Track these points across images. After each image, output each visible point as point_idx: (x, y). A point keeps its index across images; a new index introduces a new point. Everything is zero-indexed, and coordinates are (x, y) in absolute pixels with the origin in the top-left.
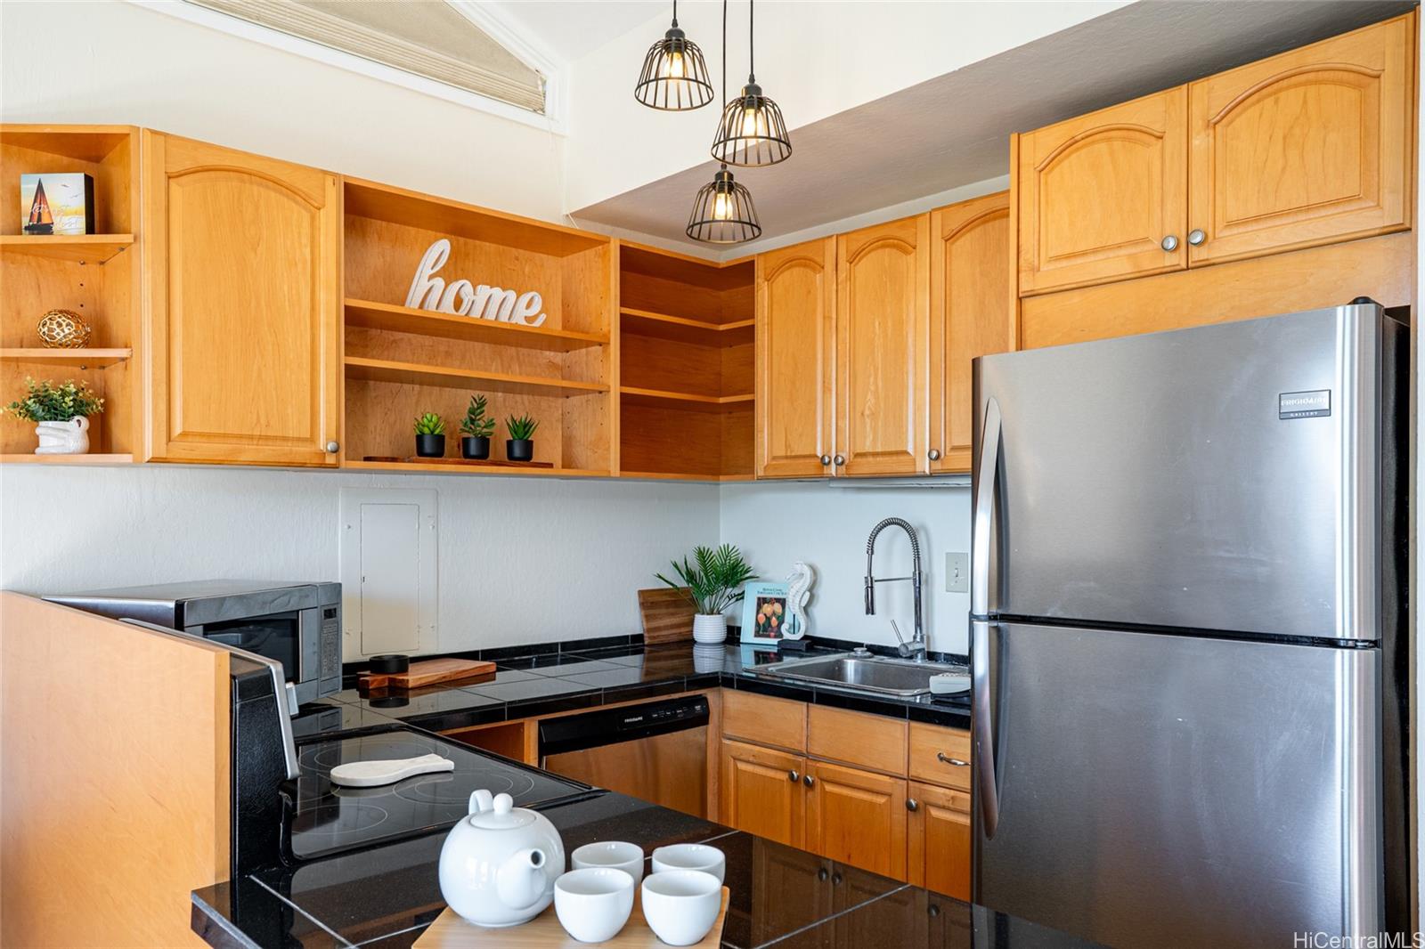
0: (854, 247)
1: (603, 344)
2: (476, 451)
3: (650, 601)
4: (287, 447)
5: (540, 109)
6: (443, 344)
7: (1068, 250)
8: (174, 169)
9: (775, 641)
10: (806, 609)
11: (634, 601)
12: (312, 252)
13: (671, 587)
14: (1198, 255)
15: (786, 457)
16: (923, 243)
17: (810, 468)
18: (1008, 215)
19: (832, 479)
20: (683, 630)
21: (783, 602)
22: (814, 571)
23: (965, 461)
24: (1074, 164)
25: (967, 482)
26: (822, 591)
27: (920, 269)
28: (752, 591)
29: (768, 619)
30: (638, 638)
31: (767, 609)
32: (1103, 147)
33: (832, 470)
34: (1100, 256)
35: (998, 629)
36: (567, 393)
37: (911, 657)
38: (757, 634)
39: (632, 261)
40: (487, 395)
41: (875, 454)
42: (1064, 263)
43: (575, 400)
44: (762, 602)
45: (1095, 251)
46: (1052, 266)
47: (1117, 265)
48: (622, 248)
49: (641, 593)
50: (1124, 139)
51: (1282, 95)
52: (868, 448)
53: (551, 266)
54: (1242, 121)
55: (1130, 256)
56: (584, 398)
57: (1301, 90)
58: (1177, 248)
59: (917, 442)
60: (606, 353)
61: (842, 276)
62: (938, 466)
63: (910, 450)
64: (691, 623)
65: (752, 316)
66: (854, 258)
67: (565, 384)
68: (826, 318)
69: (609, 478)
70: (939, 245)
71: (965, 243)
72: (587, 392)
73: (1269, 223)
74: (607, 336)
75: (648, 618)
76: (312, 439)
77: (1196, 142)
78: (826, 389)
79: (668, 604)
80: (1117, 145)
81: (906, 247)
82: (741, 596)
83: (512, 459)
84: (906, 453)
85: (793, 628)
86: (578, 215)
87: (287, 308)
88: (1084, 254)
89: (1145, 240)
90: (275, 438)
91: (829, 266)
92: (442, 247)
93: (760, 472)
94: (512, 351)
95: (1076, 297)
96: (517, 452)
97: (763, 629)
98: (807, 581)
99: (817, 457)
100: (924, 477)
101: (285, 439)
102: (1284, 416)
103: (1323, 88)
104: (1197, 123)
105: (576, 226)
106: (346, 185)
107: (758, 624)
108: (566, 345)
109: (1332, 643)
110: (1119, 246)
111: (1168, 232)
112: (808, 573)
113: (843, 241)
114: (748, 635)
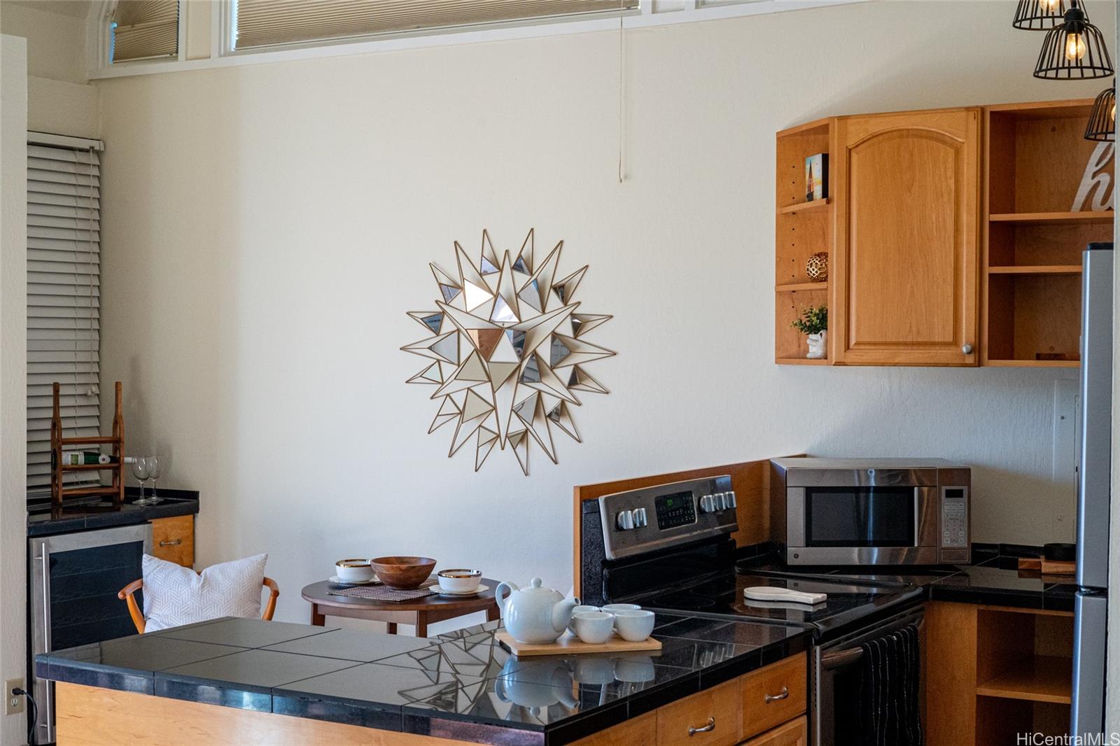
4: (936, 350)
8: (853, 142)
12: (957, 181)
76: (956, 343)
87: (935, 233)
90: (924, 343)
101: (933, 345)
106: (993, 113)
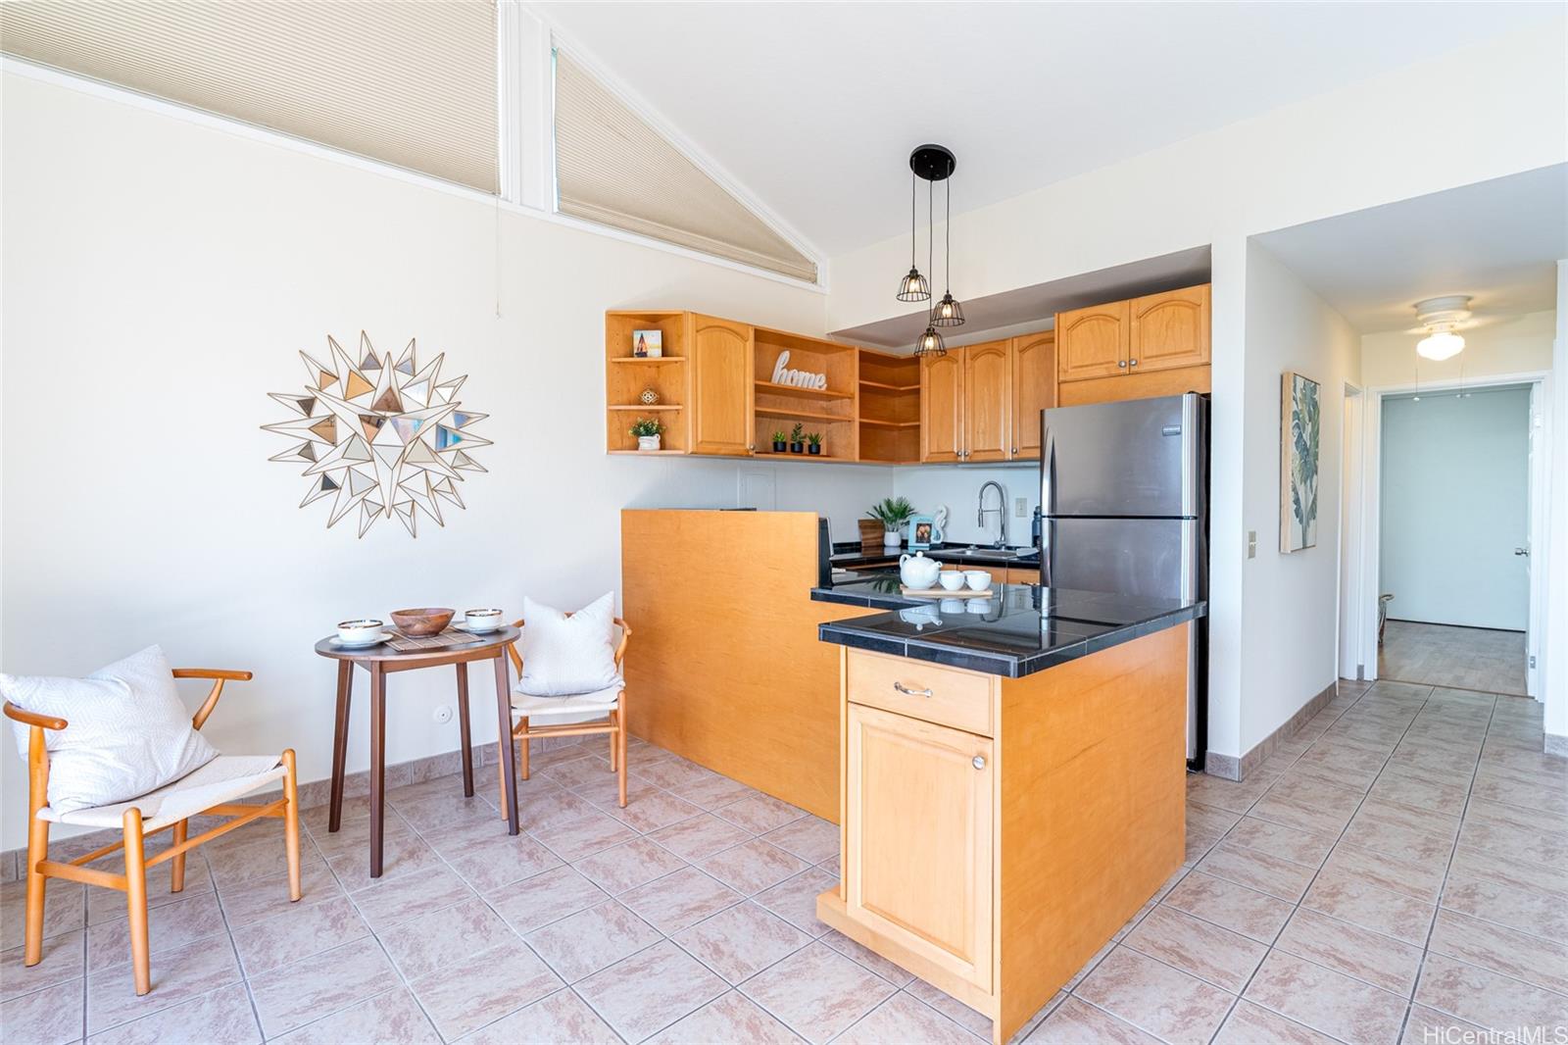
0: (974, 352)
1: (851, 398)
2: (797, 449)
3: (864, 525)
4: (736, 447)
5: (815, 281)
6: (779, 398)
7: (1080, 364)
8: (699, 328)
9: (928, 545)
10: (943, 528)
11: (856, 525)
12: (744, 361)
13: (873, 518)
14: (1133, 369)
15: (938, 453)
16: (1009, 352)
17: (951, 458)
18: (1053, 342)
19: (962, 463)
20: (879, 540)
21: (930, 526)
22: (947, 510)
23: (1037, 453)
24: (1083, 328)
25: (1038, 463)
26: (951, 520)
27: (1007, 365)
28: (914, 520)
29: (923, 534)
30: (859, 544)
31: (922, 529)
32: (1095, 322)
33: (963, 458)
34: (1094, 367)
35: (1052, 522)
36: (829, 421)
37: (999, 549)
38: (917, 542)
39: (865, 357)
40: (802, 423)
41: (984, 451)
42: (1080, 369)
43: (834, 425)
44: (919, 526)
45: (1092, 365)
46: (1074, 370)
47: (1101, 371)
48: (861, 352)
49: (860, 521)
50: (1103, 320)
51: (1165, 309)
52: (981, 447)
53: (822, 359)
54: (1151, 317)
55: (1106, 368)
56: (839, 424)
57: (1172, 308)
58: (1125, 366)
59: (1005, 445)
60: (852, 403)
61: (968, 366)
62: (1016, 456)
63: (1002, 448)
64: (883, 537)
65: (919, 383)
66: (974, 357)
67: (829, 417)
68: (959, 386)
69: (854, 463)
70: (1017, 354)
71: (1028, 354)
72: (841, 421)
73: (1161, 358)
74: (853, 394)
75: (863, 533)
76: (744, 444)
77: (1133, 324)
78: (959, 421)
79: (872, 527)
80: (1101, 322)
81: (1000, 354)
82: (908, 523)
83: (811, 452)
84: (1000, 450)
85: (938, 537)
86: (835, 334)
88: (1087, 366)
89: (1113, 362)
90: (731, 444)
91: (961, 361)
92: (785, 356)
93: (923, 459)
94: (806, 401)
95: (1084, 384)
96: (814, 450)
97: (920, 539)
98: (944, 514)
99: (953, 452)
100: (1009, 461)
101: (735, 444)
102: (1165, 435)
103: (1180, 308)
104: (1133, 317)
105: (833, 340)
106: (756, 330)
107: (917, 537)
108: (829, 398)
109: (1181, 518)
110: (1102, 364)
111: (1122, 359)
112: (945, 510)
113: (968, 349)
114: (912, 542)
